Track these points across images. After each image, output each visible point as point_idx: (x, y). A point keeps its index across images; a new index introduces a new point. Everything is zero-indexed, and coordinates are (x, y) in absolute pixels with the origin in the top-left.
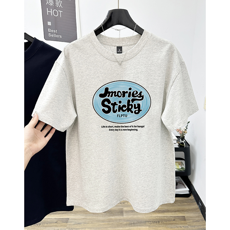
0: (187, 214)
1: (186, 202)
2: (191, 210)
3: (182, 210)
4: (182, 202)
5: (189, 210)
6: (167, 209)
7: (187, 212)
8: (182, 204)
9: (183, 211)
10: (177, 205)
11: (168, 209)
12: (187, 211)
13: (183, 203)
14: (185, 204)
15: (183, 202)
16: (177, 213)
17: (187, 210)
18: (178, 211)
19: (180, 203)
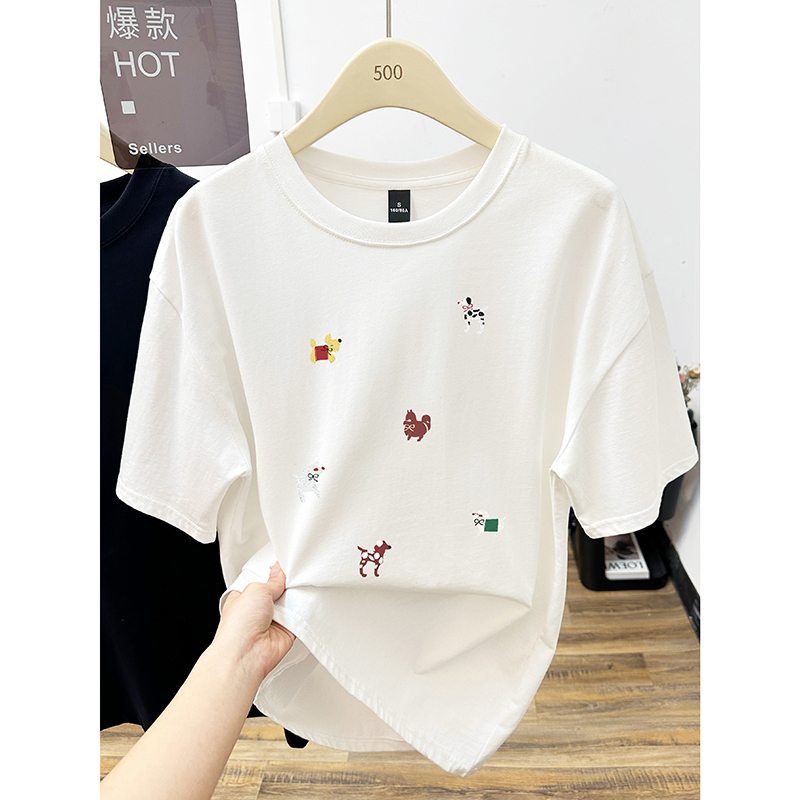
0: (651, 645)
1: (649, 607)
2: (665, 632)
3: (633, 633)
4: (634, 606)
5: (657, 634)
6: (589, 631)
7: (651, 638)
8: (636, 612)
9: (638, 635)
10: (618, 616)
11: (593, 631)
12: (651, 636)
13: (638, 608)
14: (646, 611)
15: (638, 605)
16: (619, 643)
17: (651, 632)
18: (623, 637)
19: (630, 609)
